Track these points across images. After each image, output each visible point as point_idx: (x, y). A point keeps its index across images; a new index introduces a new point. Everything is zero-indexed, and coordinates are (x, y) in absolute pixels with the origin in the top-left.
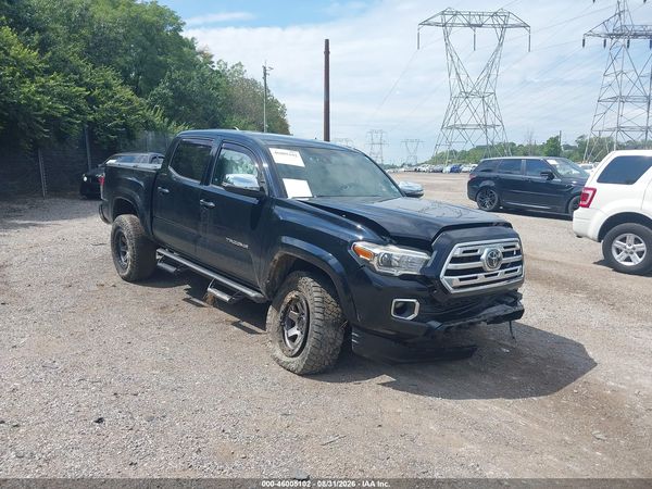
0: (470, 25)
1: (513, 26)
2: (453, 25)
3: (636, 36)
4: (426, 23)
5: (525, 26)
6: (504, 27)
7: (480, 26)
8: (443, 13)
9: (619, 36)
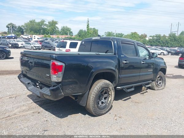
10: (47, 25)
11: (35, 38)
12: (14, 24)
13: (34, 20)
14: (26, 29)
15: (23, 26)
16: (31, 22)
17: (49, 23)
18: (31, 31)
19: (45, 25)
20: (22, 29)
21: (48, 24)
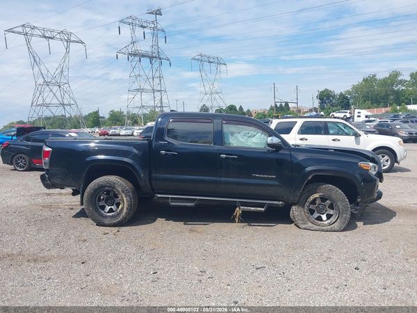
0: (45, 37)
1: (74, 41)
2: (32, 35)
3: (143, 56)
4: (10, 31)
5: (82, 43)
6: (68, 41)
7: (52, 38)
8: (23, 26)
9: (135, 55)
10: (406, 81)
11: (359, 116)
12: (330, 91)
13: (374, 76)
14: (355, 97)
15: (348, 91)
16: (365, 80)
17: (412, 75)
18: (365, 101)
19: (401, 82)
20: (347, 98)
21: (408, 78)
